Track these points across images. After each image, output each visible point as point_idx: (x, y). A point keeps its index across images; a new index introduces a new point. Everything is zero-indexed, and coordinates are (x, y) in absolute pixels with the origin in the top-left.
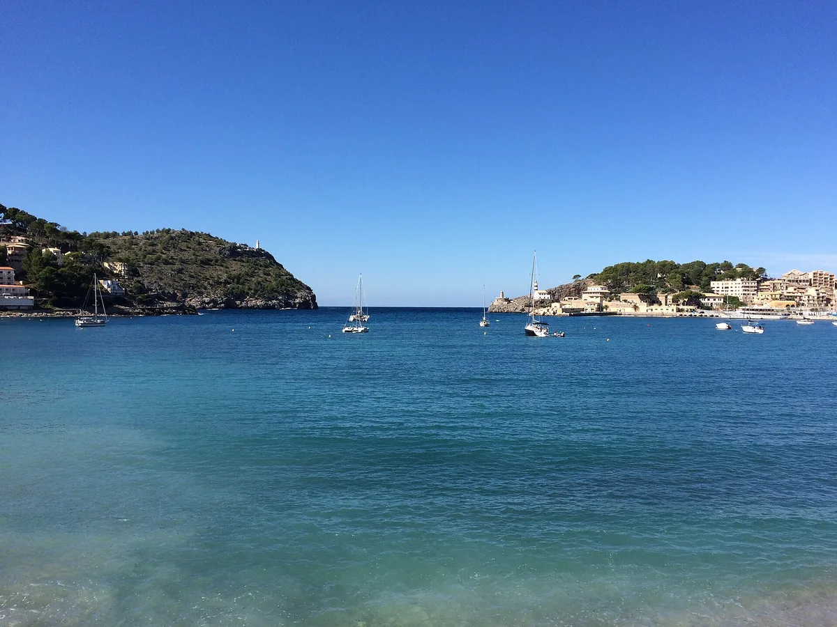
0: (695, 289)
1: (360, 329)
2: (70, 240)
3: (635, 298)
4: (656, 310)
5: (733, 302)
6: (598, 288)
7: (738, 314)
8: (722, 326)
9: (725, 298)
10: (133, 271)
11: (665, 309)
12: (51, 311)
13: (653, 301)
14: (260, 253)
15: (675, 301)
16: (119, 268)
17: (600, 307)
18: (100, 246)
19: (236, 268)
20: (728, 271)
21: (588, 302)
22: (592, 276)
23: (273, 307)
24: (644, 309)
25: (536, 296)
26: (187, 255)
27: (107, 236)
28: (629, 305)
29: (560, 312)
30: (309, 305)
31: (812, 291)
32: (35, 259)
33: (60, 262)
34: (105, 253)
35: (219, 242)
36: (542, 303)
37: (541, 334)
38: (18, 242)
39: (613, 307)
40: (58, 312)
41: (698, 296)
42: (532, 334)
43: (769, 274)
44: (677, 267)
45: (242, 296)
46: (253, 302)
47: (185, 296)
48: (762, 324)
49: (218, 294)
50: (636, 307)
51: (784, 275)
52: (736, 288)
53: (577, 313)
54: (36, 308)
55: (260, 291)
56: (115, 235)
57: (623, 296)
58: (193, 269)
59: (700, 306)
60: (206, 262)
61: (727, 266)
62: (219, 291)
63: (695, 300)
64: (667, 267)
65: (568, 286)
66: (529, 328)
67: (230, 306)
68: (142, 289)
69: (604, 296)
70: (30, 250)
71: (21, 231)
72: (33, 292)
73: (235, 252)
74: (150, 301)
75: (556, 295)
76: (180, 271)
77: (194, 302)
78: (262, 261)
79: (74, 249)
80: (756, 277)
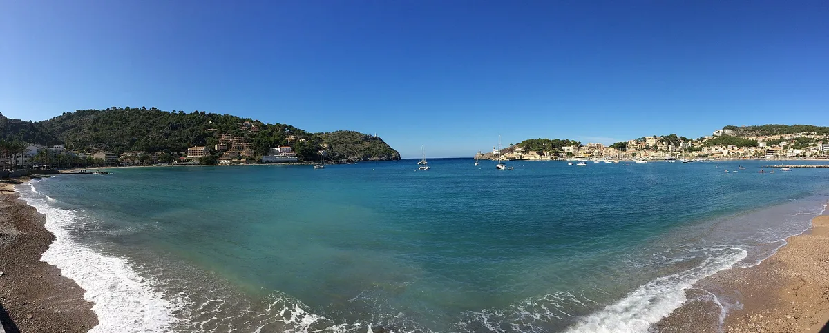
0: (557, 150)
1: (427, 168)
2: (308, 136)
3: (535, 153)
4: (543, 158)
5: (570, 155)
6: (520, 149)
7: (573, 159)
8: (570, 164)
9: (568, 153)
10: (331, 147)
11: (546, 158)
12: (303, 162)
13: (542, 154)
14: (376, 138)
15: (550, 154)
16: (326, 146)
17: (521, 157)
18: (318, 138)
19: (367, 144)
20: (568, 143)
21: (516, 155)
22: (517, 144)
23: (383, 160)
24: (538, 157)
25: (495, 153)
26: (348, 140)
27: (319, 134)
28: (532, 156)
29: (505, 159)
30: (398, 158)
31: (596, 151)
32: (297, 143)
33: (305, 144)
34: (321, 140)
35: (360, 134)
36: (497, 156)
37: (502, 168)
38: (291, 138)
39: (526, 157)
40: (306, 163)
41: (558, 152)
42: (499, 168)
43: (582, 144)
44: (550, 141)
45: (370, 156)
46: (375, 158)
47: (348, 156)
48: (585, 163)
49: (361, 155)
50: (535, 157)
51: (587, 145)
52: (571, 149)
53: (512, 159)
54: (298, 161)
55: (377, 154)
56: (322, 133)
57: (530, 152)
58: (351, 145)
59: (559, 156)
60: (356, 143)
61: (568, 141)
62: (361, 154)
63: (557, 154)
64: (546, 141)
65: (507, 149)
66: (498, 166)
67: (365, 160)
68: (334, 154)
69: (523, 152)
70: (296, 140)
71: (292, 134)
72: (297, 156)
73: (367, 138)
74: (337, 159)
75: (503, 152)
76: (346, 147)
77: (351, 158)
78: (378, 141)
79: (310, 139)
80: (577, 145)
